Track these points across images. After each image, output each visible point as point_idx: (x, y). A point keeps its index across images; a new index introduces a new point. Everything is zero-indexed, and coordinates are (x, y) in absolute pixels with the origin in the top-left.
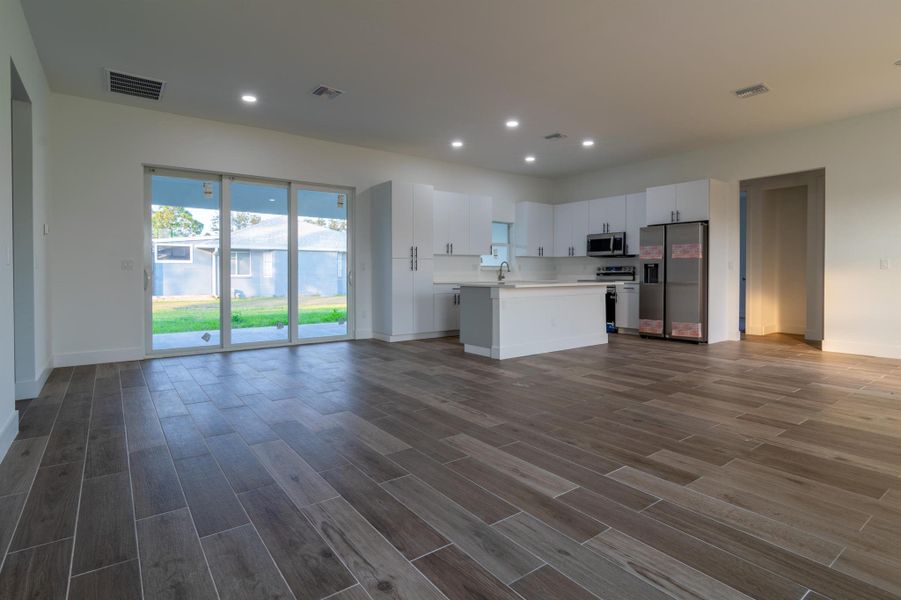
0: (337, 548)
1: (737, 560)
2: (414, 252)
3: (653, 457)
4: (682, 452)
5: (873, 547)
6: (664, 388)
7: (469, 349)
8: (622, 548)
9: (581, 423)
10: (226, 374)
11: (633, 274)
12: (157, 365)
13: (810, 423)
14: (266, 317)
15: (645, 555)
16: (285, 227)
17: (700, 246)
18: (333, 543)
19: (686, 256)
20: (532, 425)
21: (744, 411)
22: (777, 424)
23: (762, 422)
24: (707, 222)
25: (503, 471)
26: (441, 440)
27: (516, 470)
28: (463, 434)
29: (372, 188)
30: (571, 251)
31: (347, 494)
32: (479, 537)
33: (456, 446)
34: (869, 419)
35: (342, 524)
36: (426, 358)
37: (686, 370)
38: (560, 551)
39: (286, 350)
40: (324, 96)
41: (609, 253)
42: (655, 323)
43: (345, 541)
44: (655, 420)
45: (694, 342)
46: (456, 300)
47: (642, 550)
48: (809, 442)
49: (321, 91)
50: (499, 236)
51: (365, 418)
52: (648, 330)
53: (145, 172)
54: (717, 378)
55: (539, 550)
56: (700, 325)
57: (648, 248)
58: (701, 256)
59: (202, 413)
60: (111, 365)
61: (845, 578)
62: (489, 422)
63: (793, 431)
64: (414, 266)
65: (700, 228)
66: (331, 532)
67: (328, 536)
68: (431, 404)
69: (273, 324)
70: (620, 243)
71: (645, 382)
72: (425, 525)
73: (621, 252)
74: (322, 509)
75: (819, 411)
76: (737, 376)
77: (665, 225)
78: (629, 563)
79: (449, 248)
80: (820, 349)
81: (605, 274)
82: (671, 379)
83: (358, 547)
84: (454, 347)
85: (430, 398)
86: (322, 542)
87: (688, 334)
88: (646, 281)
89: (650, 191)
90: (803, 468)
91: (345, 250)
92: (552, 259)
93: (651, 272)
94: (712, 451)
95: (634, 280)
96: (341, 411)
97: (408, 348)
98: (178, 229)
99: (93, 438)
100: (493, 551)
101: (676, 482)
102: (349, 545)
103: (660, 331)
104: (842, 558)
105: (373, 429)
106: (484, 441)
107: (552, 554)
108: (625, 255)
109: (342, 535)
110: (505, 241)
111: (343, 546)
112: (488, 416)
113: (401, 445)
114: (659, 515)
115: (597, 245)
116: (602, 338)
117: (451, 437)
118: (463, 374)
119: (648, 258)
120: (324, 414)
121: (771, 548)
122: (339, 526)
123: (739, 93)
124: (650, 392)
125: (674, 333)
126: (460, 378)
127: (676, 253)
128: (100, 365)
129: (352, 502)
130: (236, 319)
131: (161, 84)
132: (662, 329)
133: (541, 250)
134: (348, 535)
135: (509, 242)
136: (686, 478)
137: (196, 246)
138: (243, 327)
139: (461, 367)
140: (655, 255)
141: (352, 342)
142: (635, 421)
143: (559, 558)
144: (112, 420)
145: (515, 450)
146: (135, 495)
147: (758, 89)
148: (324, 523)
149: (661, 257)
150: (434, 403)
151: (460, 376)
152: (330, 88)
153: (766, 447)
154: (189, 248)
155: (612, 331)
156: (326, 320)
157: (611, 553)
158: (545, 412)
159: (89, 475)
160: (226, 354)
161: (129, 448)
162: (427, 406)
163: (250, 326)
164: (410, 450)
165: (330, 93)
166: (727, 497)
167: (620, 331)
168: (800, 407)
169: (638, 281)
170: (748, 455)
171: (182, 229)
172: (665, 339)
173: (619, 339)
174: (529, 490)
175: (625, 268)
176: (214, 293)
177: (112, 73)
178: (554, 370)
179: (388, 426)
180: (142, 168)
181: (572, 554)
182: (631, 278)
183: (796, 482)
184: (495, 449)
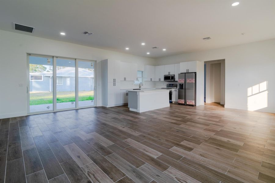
0: (92, 180)
1: (203, 174)
2: (114, 80)
3: (182, 143)
4: (190, 141)
5: (236, 167)
6: (185, 121)
7: (131, 109)
8: (173, 173)
9: (163, 133)
10: (55, 120)
11: (177, 86)
12: (31, 118)
13: (221, 131)
14: (68, 99)
15: (180, 175)
16: (74, 71)
17: (194, 79)
18: (91, 178)
19: (190, 82)
20: (149, 134)
21: (205, 127)
22: (213, 131)
23: (209, 130)
24: (196, 73)
25: (141, 150)
26: (123, 141)
27: (145, 150)
28: (129, 138)
29: (102, 61)
30: (160, 79)
31: (95, 161)
32: (134, 173)
33: (128, 142)
34: (235, 128)
35: (94, 171)
36: (118, 113)
37: (190, 115)
38: (157, 175)
39: (75, 111)
40: (87, 34)
41: (170, 80)
42: (182, 100)
43: (95, 177)
44: (182, 131)
45: (192, 106)
46: (127, 94)
47: (179, 173)
48: (221, 136)
49: (86, 33)
50: (139, 75)
51: (100, 134)
52: (180, 102)
53: (27, 55)
54: (198, 117)
55: (151, 175)
56: (194, 101)
57: (180, 79)
58: (194, 82)
59: (47, 135)
60: (15, 118)
61: (229, 177)
62: (136, 134)
63: (217, 133)
64: (114, 85)
65: (194, 74)
66: (90, 175)
67: (89, 176)
68: (119, 128)
69: (70, 101)
70: (173, 78)
71: (180, 119)
72: (119, 170)
73: (173, 80)
74: (87, 167)
75: (223, 126)
76: (204, 116)
77: (185, 73)
78: (176, 178)
79: (125, 79)
80: (224, 107)
81: (169, 86)
82: (187, 118)
83: (99, 179)
84: (127, 109)
85: (120, 127)
86: (88, 178)
87: (191, 104)
88: (180, 88)
89: (181, 63)
90: (220, 145)
91: (93, 77)
92: (154, 81)
93: (181, 86)
94: (197, 140)
95: (177, 88)
96: (92, 132)
97: (113, 109)
98: (38, 69)
99: (10, 146)
100: (138, 177)
101: (188, 151)
102: (96, 179)
103: (184, 103)
104: (228, 171)
105: (102, 138)
106: (136, 141)
107: (155, 176)
108: (174, 81)
109: (94, 175)
110: (141, 76)
111: (94, 179)
112: (137, 132)
113: (111, 143)
114: (183, 162)
115: (167, 78)
116: (168, 105)
117: (126, 140)
118: (129, 118)
119: (181, 82)
120: (87, 133)
121: (212, 170)
122: (93, 172)
123: (204, 39)
124: (181, 122)
125: (187, 103)
126: (128, 119)
127: (188, 81)
128: (11, 118)
129: (97, 164)
130: (58, 100)
131: (33, 28)
132: (184, 102)
133: (151, 79)
134: (96, 175)
135: (142, 77)
136: (190, 149)
137: (44, 75)
138: (60, 102)
139: (129, 116)
140: (182, 82)
141: (96, 107)
142: (177, 132)
143: (157, 178)
144: (16, 139)
145: (145, 143)
146: (26, 167)
147: (208, 38)
148: (88, 171)
149: (184, 82)
150: (121, 128)
151: (128, 118)
152: (89, 32)
153: (210, 138)
154: (42, 76)
155: (171, 102)
156: (87, 100)
157: (171, 175)
158: (152, 130)
159: (9, 160)
160: (55, 113)
161: (23, 149)
162: (119, 129)
163: (62, 102)
164: (114, 144)
165: (89, 33)
166: (201, 155)
167: (173, 102)
168: (219, 125)
169: (178, 89)
170: (206, 141)
171: (39, 69)
172: (185, 105)
173: (173, 105)
174: (148, 156)
175: (174, 84)
176: (50, 91)
177: (15, 24)
178: (155, 116)
179: (107, 136)
180: (26, 54)
181: (160, 176)
182: (176, 87)
183: (218, 149)
184: (139, 143)
